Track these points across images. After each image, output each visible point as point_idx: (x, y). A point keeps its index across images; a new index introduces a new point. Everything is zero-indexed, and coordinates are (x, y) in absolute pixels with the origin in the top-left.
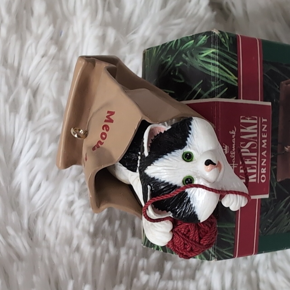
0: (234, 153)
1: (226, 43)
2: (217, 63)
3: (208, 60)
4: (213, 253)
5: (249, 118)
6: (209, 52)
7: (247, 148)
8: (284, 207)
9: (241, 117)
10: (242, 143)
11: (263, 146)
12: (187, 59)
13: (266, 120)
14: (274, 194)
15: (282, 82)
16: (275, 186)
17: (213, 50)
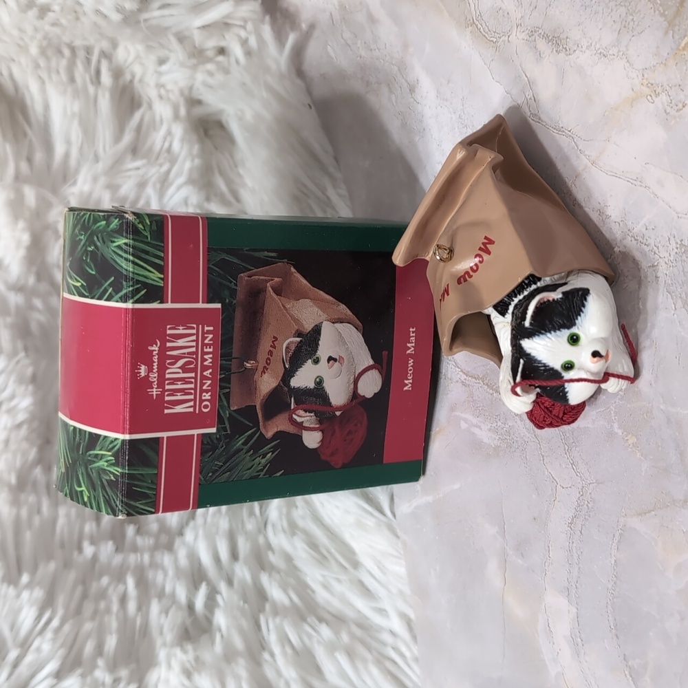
0: (156, 375)
1: (145, 230)
2: (131, 258)
3: (121, 253)
4: (120, 508)
5: (181, 328)
6: (121, 241)
7: (179, 368)
8: (245, 444)
9: (168, 327)
10: (168, 361)
11: (206, 363)
12: (98, 244)
13: (211, 328)
14: (226, 427)
15: (242, 275)
16: (228, 415)
17: (126, 241)
